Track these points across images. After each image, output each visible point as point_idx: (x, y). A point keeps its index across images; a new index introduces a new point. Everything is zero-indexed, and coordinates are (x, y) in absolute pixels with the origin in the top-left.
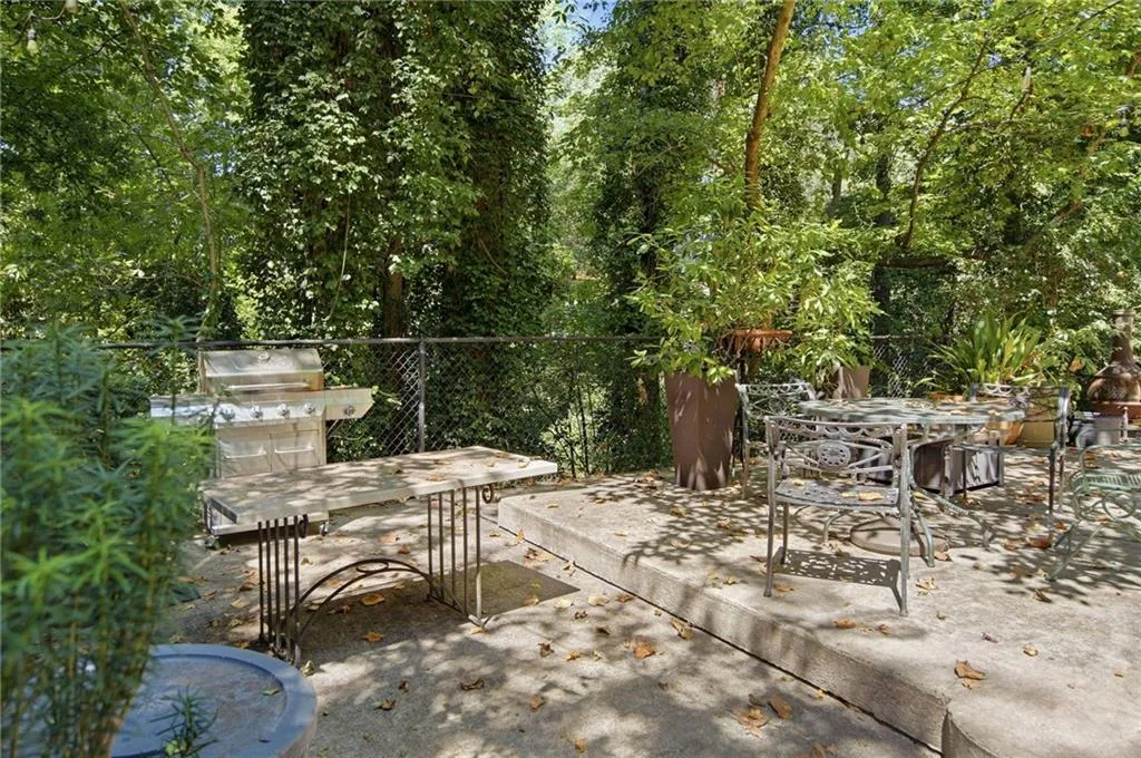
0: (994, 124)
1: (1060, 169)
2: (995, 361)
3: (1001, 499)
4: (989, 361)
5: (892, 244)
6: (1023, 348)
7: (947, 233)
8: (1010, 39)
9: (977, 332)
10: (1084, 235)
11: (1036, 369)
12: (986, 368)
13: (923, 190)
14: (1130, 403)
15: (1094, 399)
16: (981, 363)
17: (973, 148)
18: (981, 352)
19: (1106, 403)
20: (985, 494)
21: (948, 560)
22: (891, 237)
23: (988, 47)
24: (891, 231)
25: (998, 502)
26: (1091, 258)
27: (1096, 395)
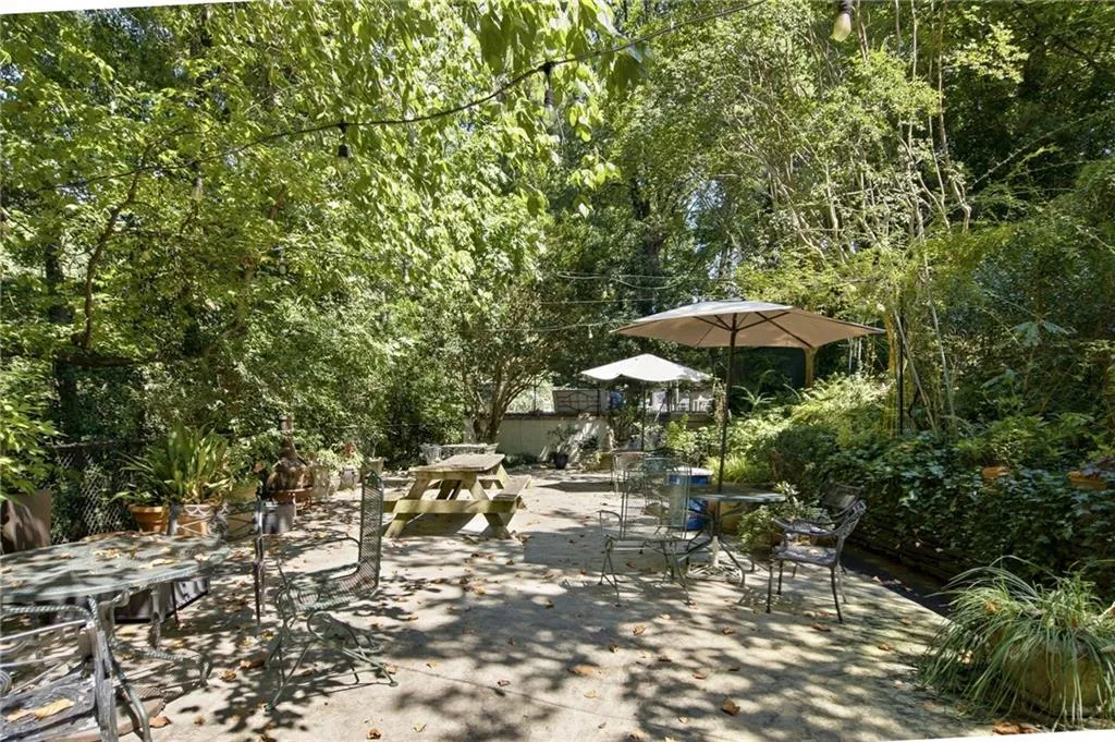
0: (166, 235)
1: (230, 292)
2: (191, 469)
3: (211, 612)
4: (184, 469)
5: (67, 344)
6: (214, 457)
7: (129, 337)
8: (173, 153)
9: (171, 443)
10: (255, 355)
11: (228, 475)
12: (183, 478)
13: (97, 289)
14: (297, 490)
15: (271, 489)
16: (178, 474)
17: (147, 255)
18: (176, 463)
19: (281, 491)
20: (195, 609)
21: (168, 722)
22: (66, 336)
23: (150, 152)
24: (65, 329)
25: (210, 616)
26: (262, 375)
27: (273, 486)
